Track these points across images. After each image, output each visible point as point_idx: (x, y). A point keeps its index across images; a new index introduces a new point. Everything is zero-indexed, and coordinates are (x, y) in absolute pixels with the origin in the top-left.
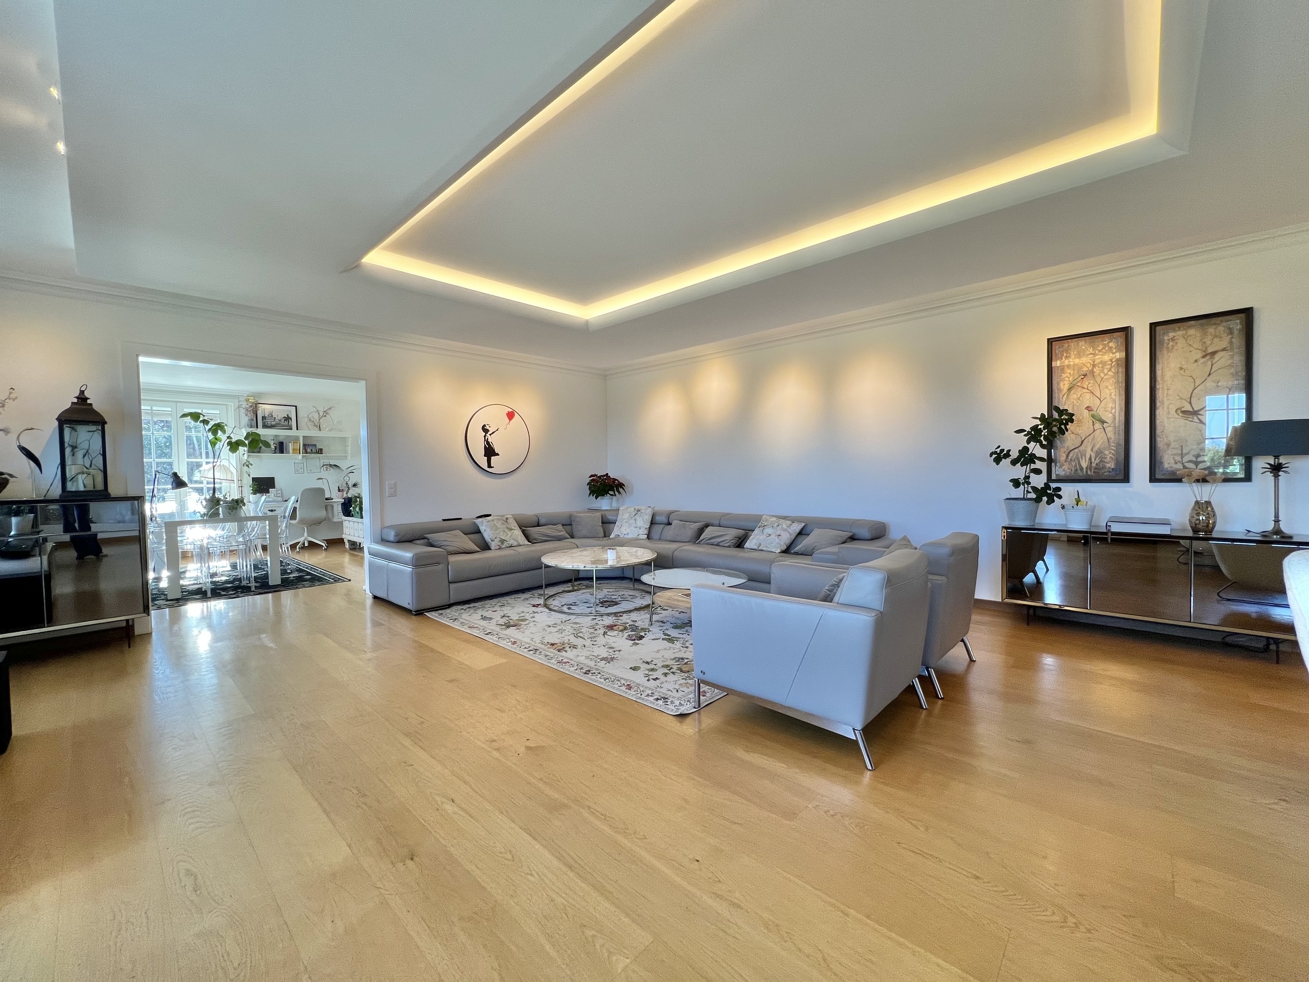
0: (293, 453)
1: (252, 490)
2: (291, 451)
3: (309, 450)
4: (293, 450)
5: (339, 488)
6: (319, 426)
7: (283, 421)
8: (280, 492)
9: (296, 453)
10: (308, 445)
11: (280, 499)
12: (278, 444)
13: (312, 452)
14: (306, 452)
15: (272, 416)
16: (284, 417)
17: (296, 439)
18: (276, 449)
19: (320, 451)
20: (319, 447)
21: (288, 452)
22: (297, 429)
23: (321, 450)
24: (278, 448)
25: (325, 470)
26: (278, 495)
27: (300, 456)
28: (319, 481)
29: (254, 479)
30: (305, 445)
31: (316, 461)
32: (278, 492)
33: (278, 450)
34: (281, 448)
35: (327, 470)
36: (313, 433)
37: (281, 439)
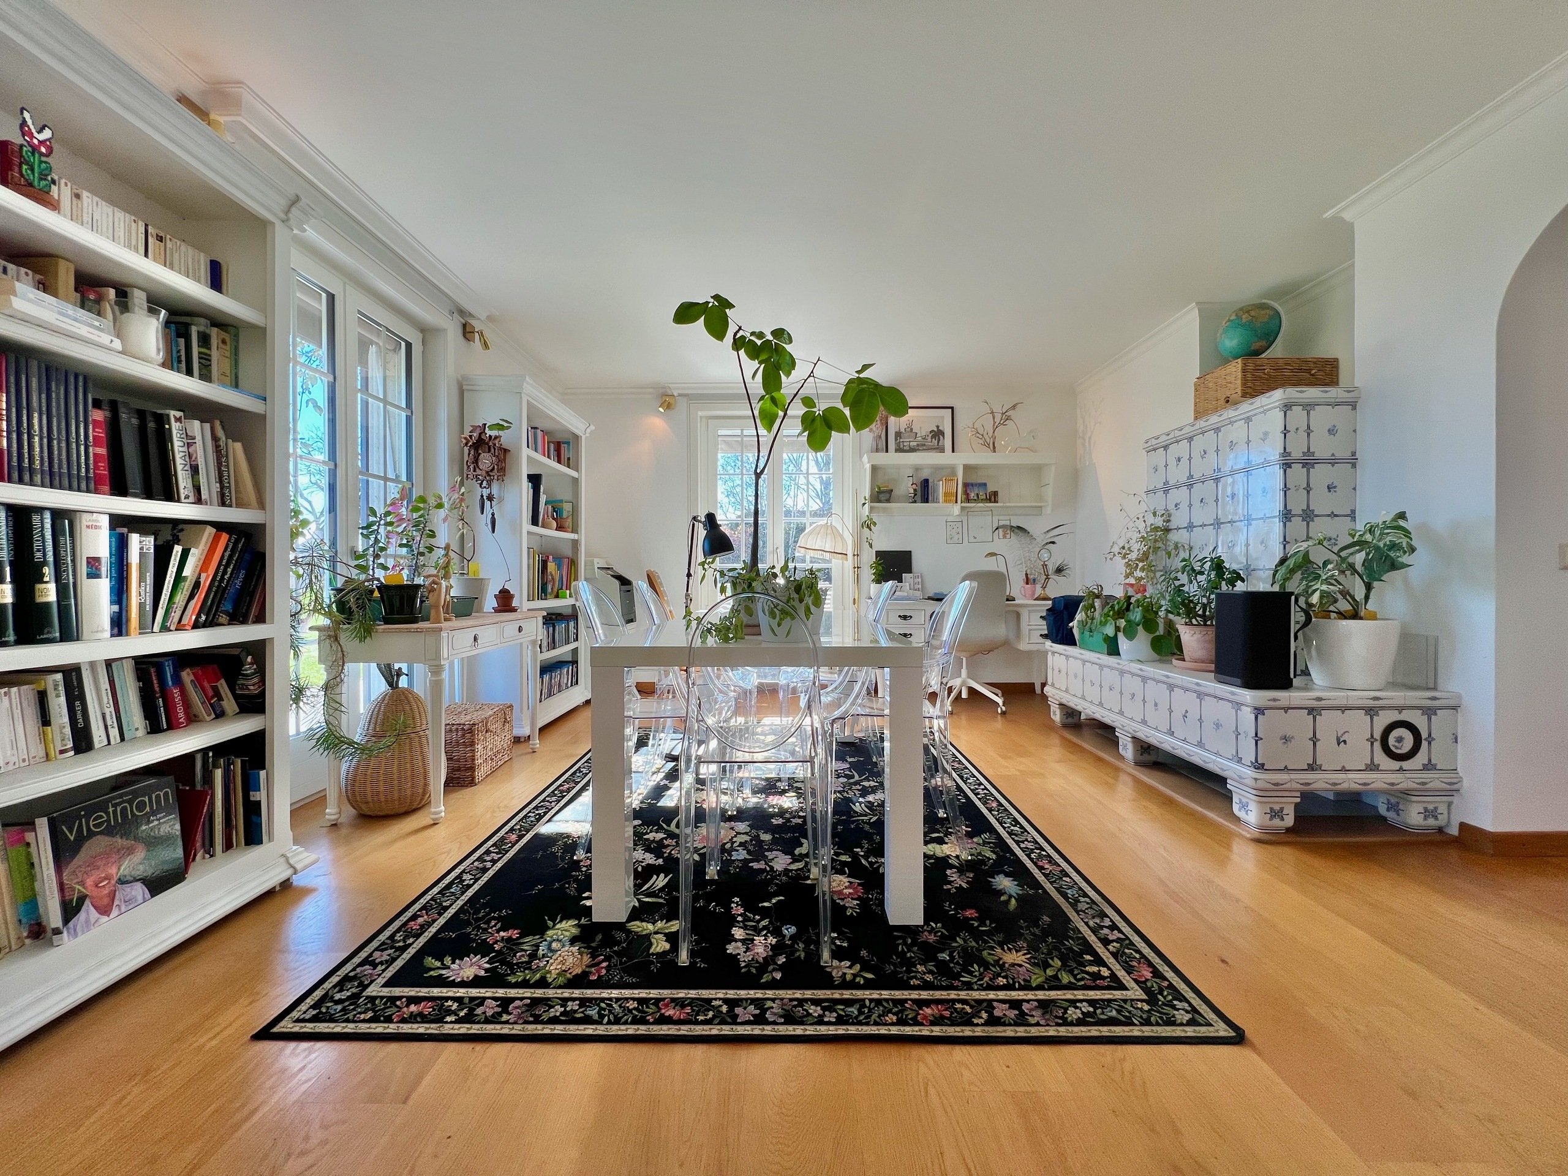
0: (946, 501)
1: (874, 574)
2: (941, 498)
3: (972, 495)
4: (946, 494)
5: (1027, 575)
6: (994, 443)
7: (930, 439)
8: (920, 580)
9: (950, 501)
10: (972, 485)
11: (918, 594)
12: (919, 485)
13: (977, 500)
14: (968, 500)
15: (912, 429)
16: (931, 432)
17: (952, 470)
18: (915, 495)
19: (993, 497)
20: (991, 488)
21: (936, 501)
22: (953, 451)
23: (995, 494)
24: (919, 493)
25: (1001, 537)
26: (917, 586)
27: (956, 509)
28: (990, 558)
29: (878, 553)
30: (966, 485)
31: (984, 518)
32: (917, 580)
33: (918, 498)
34: (924, 492)
35: (1004, 537)
36: (981, 458)
37: (925, 474)
